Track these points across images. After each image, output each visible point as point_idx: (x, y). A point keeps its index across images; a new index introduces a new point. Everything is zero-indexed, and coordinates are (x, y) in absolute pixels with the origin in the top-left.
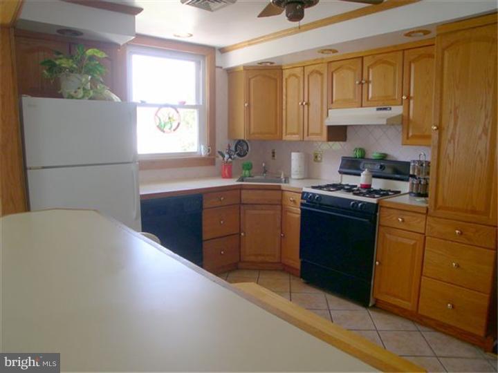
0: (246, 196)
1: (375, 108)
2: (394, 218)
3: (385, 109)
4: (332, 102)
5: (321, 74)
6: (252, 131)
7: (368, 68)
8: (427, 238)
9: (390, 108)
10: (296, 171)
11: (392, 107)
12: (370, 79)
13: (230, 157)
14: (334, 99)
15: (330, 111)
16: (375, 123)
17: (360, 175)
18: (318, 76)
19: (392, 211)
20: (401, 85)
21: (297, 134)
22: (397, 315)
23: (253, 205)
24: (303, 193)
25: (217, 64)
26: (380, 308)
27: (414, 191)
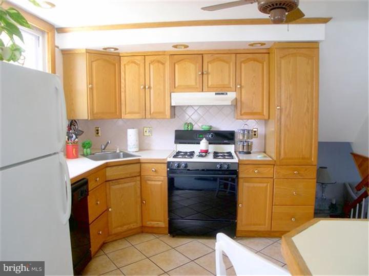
0: (110, 173)
1: (214, 93)
2: (251, 171)
3: (223, 94)
4: (175, 87)
5: (163, 64)
6: (95, 111)
7: (208, 62)
8: (275, 180)
9: (227, 94)
10: (134, 145)
11: (228, 93)
12: (209, 71)
13: (77, 138)
14: (176, 86)
15: (172, 94)
16: (212, 104)
17: (199, 143)
18: (160, 65)
19: (248, 166)
20: (235, 77)
21: (138, 113)
22: (254, 237)
23: (117, 180)
24: (169, 163)
25: (56, 44)
26: (240, 237)
27: (245, 151)
